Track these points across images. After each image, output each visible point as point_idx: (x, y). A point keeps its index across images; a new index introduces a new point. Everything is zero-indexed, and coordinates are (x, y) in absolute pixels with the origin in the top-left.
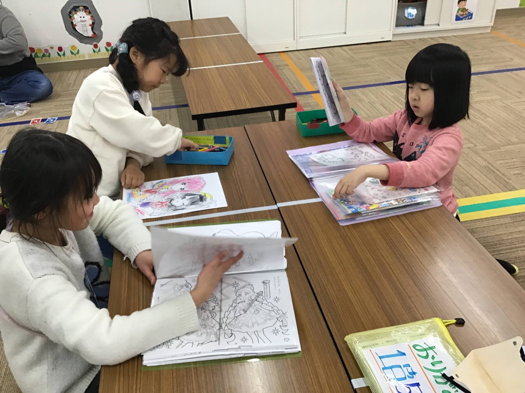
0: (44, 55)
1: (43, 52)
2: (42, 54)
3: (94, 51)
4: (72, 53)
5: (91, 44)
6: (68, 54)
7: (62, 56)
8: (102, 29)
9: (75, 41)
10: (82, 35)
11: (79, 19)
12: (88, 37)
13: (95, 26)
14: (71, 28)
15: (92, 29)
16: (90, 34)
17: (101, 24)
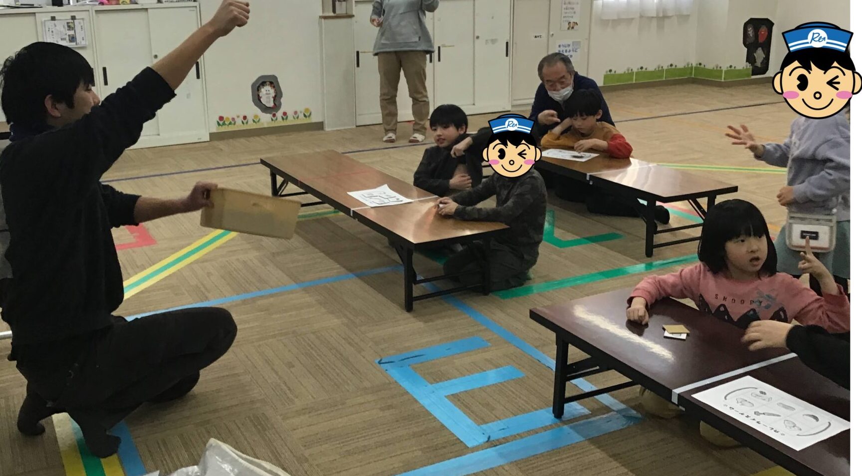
0: (230, 123)
1: (231, 120)
2: (228, 123)
3: (272, 120)
4: (254, 121)
5: (270, 113)
6: (250, 122)
7: (245, 124)
8: (282, 100)
9: (258, 111)
10: (265, 105)
11: (265, 92)
12: (270, 108)
13: (276, 98)
14: (257, 100)
15: (274, 100)
16: (271, 104)
17: (281, 96)
